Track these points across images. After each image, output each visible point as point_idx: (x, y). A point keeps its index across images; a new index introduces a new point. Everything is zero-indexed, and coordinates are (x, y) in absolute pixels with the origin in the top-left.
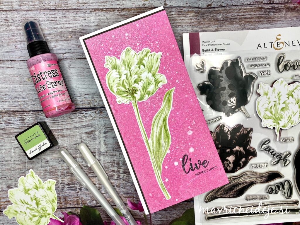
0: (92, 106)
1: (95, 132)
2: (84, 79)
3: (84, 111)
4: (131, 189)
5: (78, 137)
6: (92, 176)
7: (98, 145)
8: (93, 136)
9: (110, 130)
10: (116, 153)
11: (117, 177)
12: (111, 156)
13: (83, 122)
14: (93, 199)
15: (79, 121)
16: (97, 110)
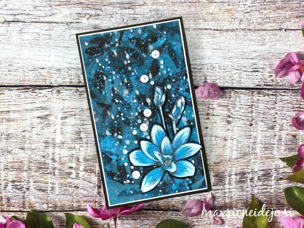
0: (48, 84)
1: (50, 116)
2: (39, 49)
3: (38, 89)
4: (93, 192)
5: (28, 122)
6: (43, 173)
7: (52, 134)
8: (47, 122)
9: (69, 115)
10: (76, 145)
11: (75, 175)
12: (68, 148)
13: (36, 104)
14: (43, 202)
15: (31, 102)
16: (53, 89)
